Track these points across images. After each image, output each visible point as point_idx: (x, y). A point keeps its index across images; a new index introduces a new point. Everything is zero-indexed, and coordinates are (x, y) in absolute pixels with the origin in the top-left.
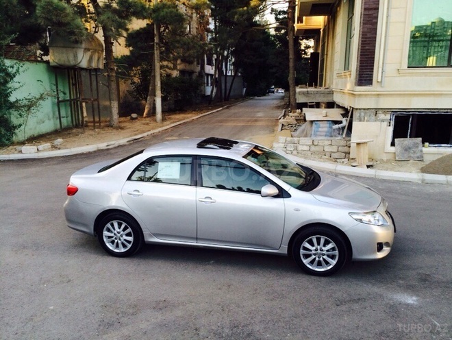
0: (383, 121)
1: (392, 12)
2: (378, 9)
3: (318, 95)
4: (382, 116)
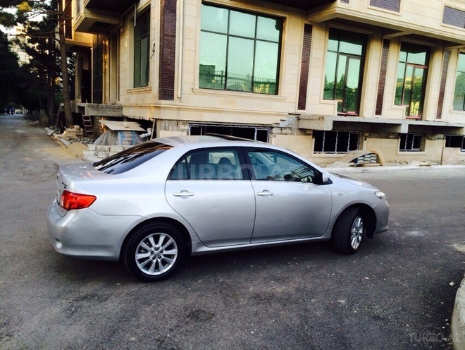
0: (183, 131)
1: (186, 42)
2: (175, 37)
3: (107, 109)
4: (182, 127)
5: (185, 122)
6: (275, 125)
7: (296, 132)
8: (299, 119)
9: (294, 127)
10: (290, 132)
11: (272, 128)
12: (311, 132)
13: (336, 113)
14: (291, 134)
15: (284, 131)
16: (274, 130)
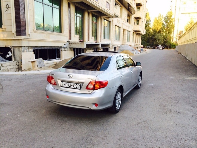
0: (31, 52)
1: (29, 5)
4: (30, 50)
5: (31, 47)
6: (62, 47)
7: (69, 49)
8: (69, 44)
9: (68, 47)
10: (67, 49)
11: (61, 48)
12: (73, 49)
13: (79, 41)
14: (67, 50)
15: (65, 49)
16: (63, 49)
